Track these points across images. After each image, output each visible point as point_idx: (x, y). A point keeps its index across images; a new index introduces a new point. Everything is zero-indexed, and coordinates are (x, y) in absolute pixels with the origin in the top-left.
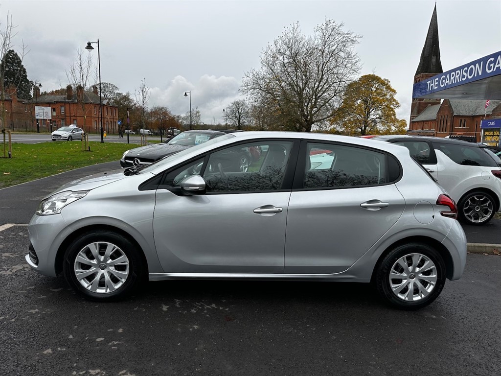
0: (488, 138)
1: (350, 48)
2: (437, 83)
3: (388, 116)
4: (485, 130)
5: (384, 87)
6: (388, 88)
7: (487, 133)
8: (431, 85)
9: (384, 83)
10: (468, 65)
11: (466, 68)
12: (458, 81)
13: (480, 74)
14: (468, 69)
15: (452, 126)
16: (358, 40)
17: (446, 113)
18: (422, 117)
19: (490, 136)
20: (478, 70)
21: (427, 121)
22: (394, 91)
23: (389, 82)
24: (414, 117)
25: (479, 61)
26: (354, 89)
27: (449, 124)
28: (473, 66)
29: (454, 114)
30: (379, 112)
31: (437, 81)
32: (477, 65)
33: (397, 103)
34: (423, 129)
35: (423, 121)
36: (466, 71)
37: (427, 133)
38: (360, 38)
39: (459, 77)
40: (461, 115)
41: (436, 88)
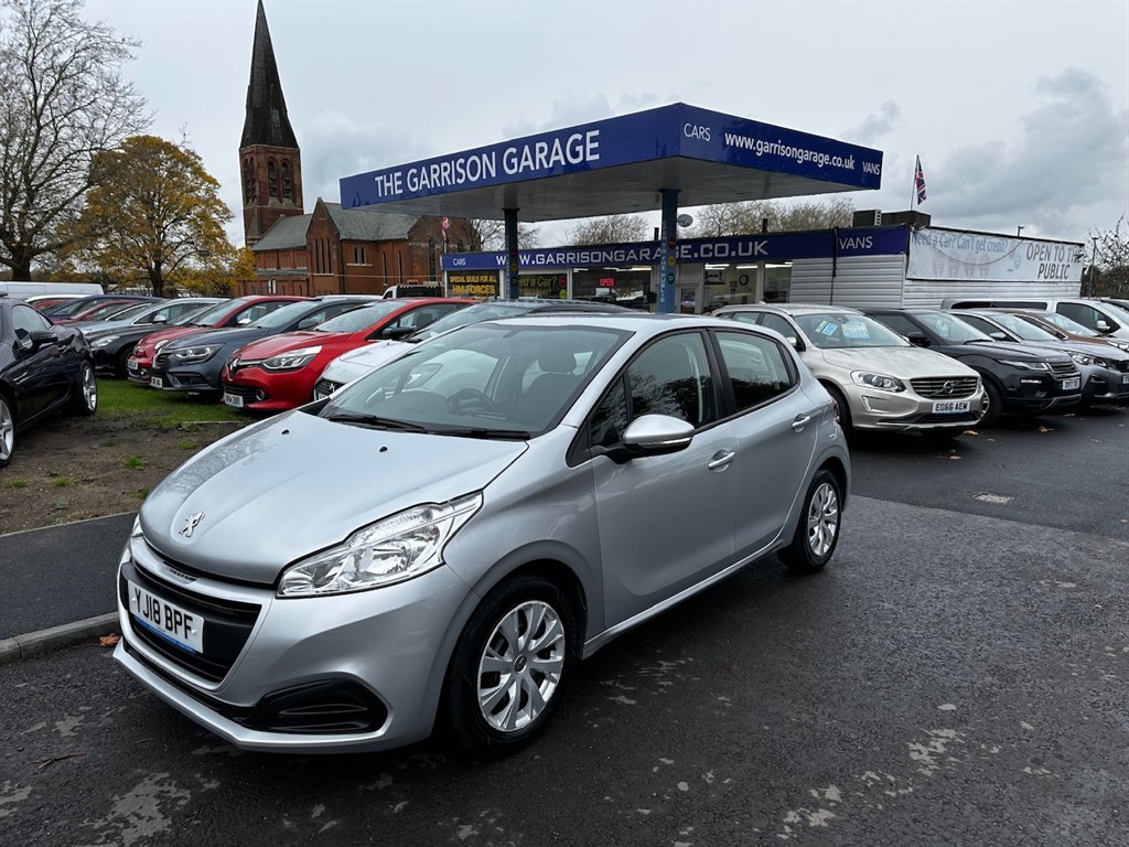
0: (457, 289)
1: (110, 67)
2: (400, 182)
3: (209, 238)
4: (450, 274)
5: (189, 169)
6: (198, 172)
7: (453, 279)
8: (386, 185)
9: (187, 160)
10: (466, 155)
11: (462, 161)
12: (449, 183)
13: (494, 175)
14: (466, 162)
15: (342, 261)
16: (132, 50)
17: (325, 234)
18: (272, 241)
19: (461, 284)
20: (489, 166)
21: (286, 250)
22: (213, 181)
23: (200, 159)
24: (254, 240)
25: (487, 150)
26: (105, 168)
27: (334, 257)
28: (475, 158)
29: (342, 237)
30: (184, 228)
31: (398, 179)
32: (485, 157)
33: (226, 211)
34: (278, 268)
35: (277, 251)
36: (463, 166)
37: (291, 275)
38: (134, 45)
39: (450, 176)
40: (354, 238)
41: (398, 192)
